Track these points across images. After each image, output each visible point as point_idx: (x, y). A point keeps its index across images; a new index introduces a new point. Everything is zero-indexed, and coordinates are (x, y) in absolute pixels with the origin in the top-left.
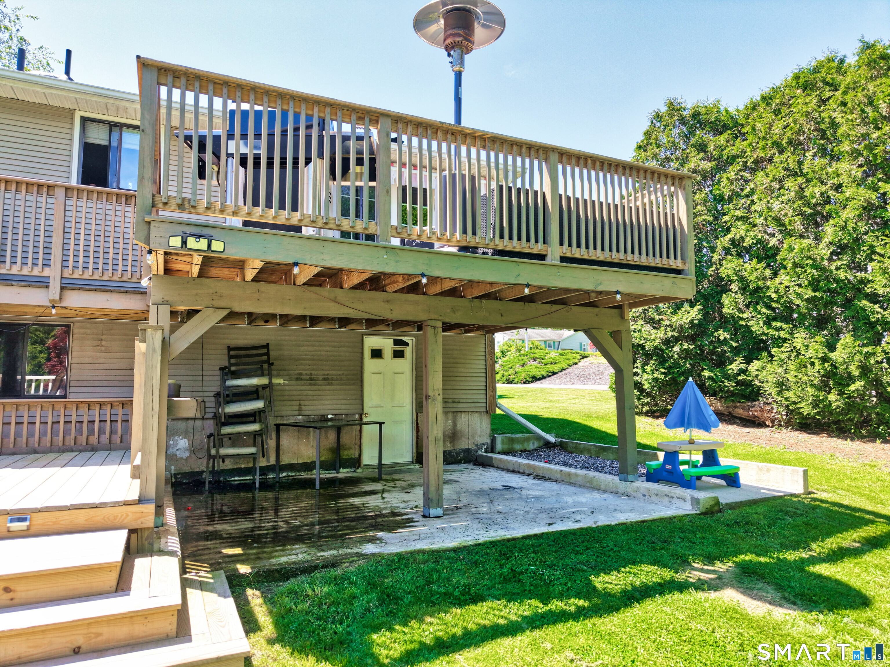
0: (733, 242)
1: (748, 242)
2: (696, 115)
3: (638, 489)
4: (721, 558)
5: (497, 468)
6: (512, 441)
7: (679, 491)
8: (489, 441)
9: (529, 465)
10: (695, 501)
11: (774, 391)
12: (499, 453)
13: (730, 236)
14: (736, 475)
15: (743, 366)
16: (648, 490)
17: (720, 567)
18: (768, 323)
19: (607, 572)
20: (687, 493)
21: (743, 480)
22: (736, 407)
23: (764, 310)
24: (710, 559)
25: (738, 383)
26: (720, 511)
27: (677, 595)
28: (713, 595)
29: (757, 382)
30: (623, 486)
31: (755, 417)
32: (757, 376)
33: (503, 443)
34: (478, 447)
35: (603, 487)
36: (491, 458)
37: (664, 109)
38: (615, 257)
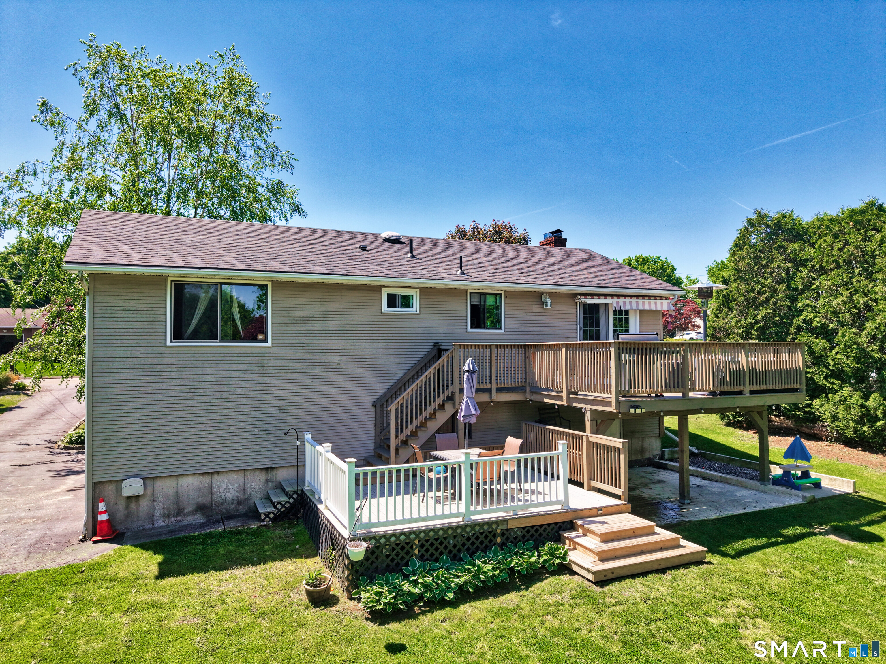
0: (804, 321)
1: (815, 324)
2: (778, 224)
3: (771, 490)
4: (826, 523)
5: (671, 470)
6: (673, 452)
7: (795, 492)
8: (660, 453)
9: (697, 471)
10: (804, 498)
11: (829, 421)
12: (667, 460)
13: (802, 317)
14: (820, 483)
15: (809, 402)
16: (777, 490)
17: (826, 527)
18: (826, 378)
19: (785, 529)
20: (799, 493)
21: (823, 485)
22: (802, 426)
23: (824, 370)
24: (821, 525)
25: (805, 412)
26: (815, 502)
27: (814, 537)
28: (827, 537)
29: (817, 413)
30: (762, 487)
31: (815, 433)
32: (818, 409)
33: (668, 454)
34: (655, 457)
35: (749, 487)
36: (666, 464)
37: (754, 217)
38: (771, 387)
